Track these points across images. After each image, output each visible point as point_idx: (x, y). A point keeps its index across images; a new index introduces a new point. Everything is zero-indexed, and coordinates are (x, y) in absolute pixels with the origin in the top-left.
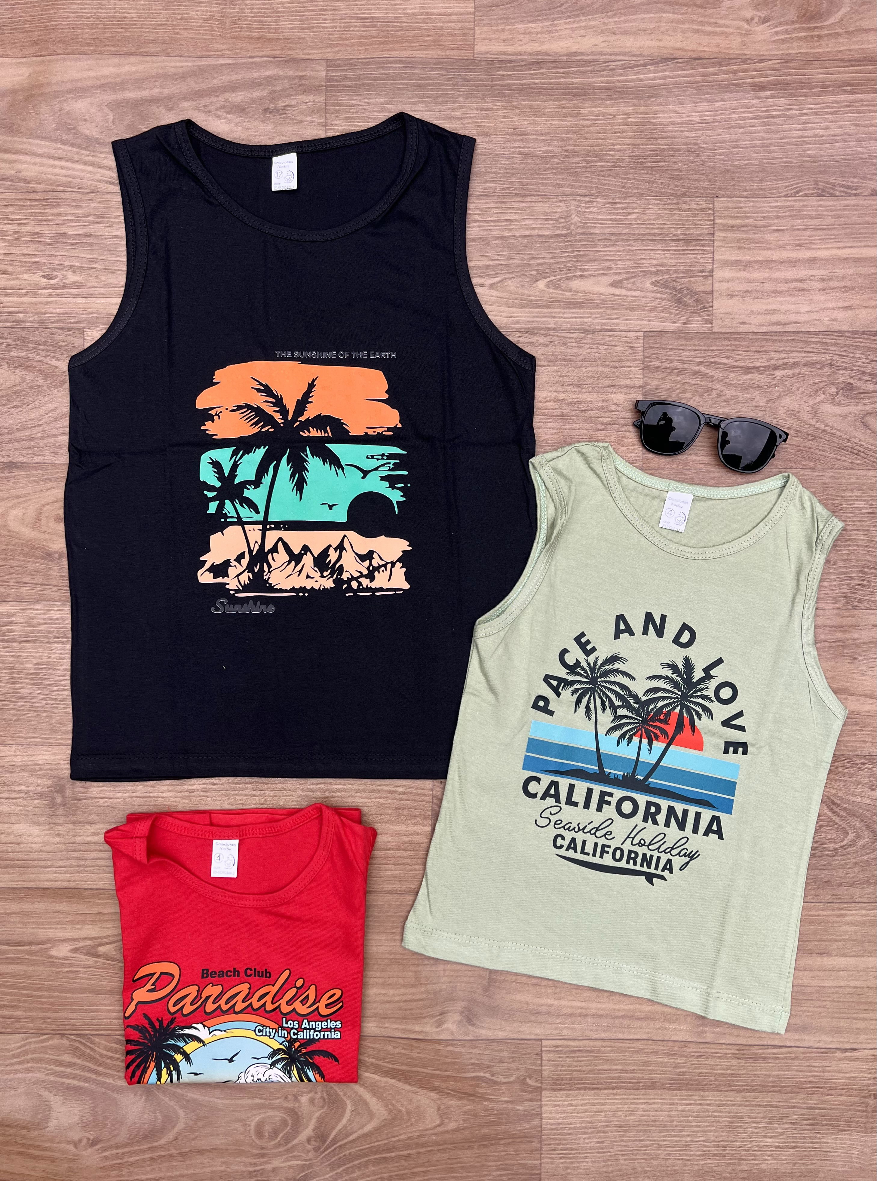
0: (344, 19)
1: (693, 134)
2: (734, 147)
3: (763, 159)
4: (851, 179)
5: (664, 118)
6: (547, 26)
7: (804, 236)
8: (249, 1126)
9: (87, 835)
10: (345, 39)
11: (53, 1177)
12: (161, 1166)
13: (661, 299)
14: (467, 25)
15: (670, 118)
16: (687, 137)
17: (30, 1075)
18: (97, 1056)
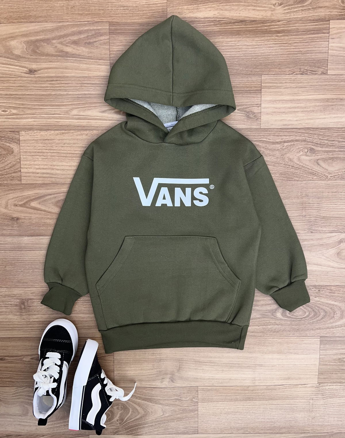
0: (116, 6)
1: (253, 50)
3: (280, 60)
4: (313, 68)
5: (242, 43)
6: (196, 7)
7: (296, 90)
10: (116, 14)
14: (164, 7)
15: (244, 43)
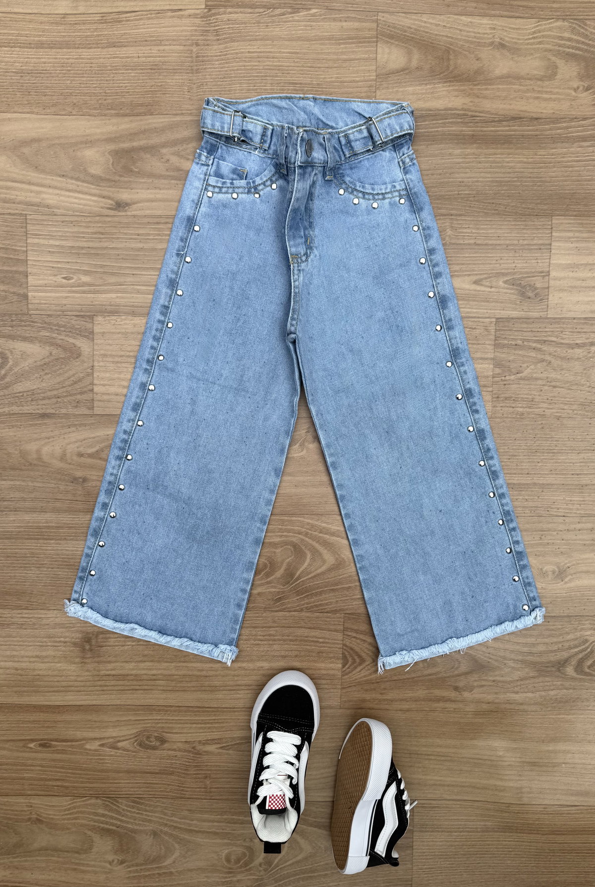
2: (566, 181)
8: (221, 855)
9: (108, 670)
11: (95, 884)
12: (165, 878)
13: (510, 294)
16: (532, 173)
17: (78, 821)
18: (121, 811)
